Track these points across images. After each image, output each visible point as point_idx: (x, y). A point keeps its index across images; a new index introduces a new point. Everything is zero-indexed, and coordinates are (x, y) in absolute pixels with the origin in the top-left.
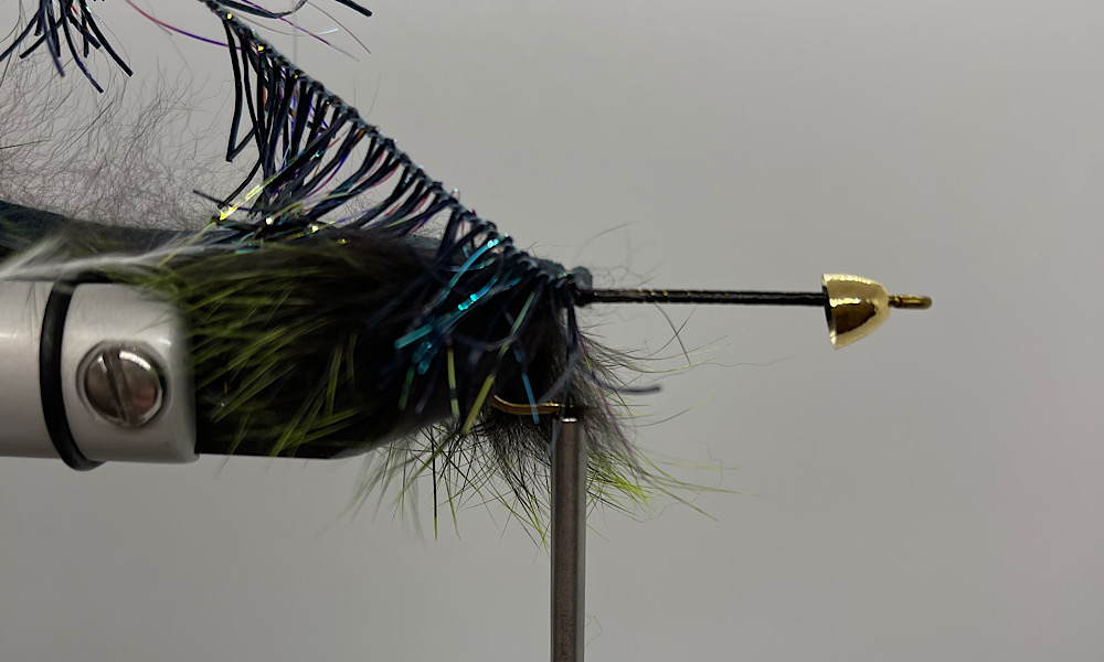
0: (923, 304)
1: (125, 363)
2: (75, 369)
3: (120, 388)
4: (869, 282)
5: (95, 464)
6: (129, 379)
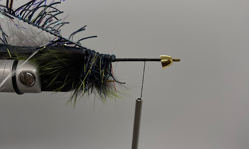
0: (179, 60)
1: (27, 75)
2: (18, 76)
3: (27, 79)
4: (170, 57)
5: (23, 93)
6: (28, 78)
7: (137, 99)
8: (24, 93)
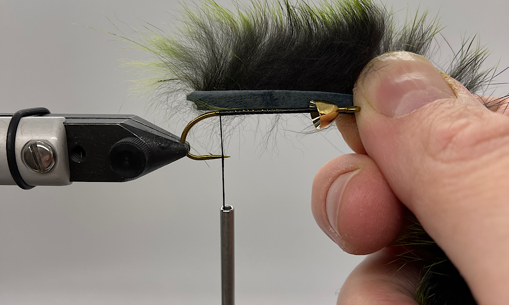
1: (39, 149)
3: (38, 158)
6: (41, 154)
7: (222, 209)
8: (34, 186)
